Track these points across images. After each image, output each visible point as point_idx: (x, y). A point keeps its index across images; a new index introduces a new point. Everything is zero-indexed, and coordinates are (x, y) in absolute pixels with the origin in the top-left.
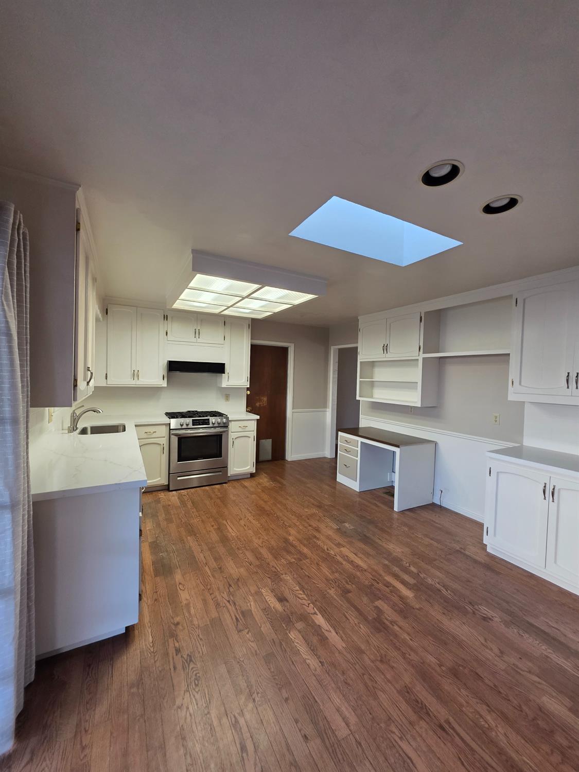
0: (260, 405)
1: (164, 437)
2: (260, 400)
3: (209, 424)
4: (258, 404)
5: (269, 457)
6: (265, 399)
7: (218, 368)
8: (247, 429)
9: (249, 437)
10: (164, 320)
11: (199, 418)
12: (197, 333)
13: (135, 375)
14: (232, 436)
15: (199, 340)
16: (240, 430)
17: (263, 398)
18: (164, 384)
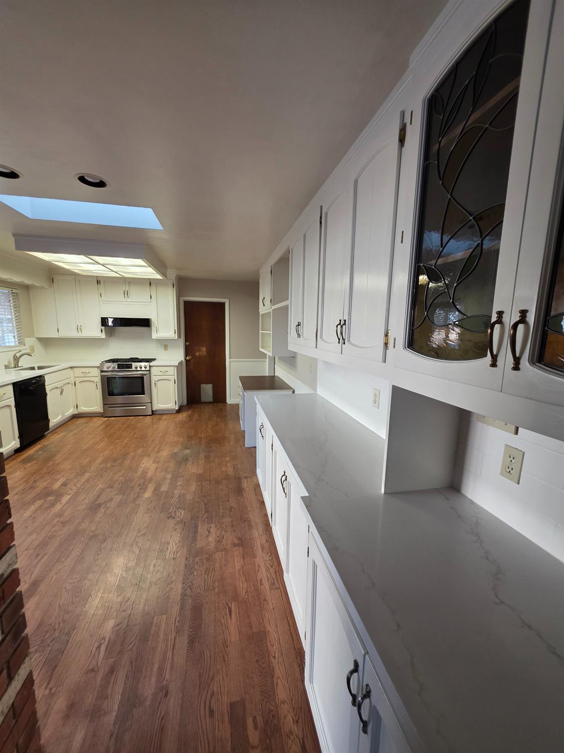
0: (200, 355)
1: (97, 377)
2: (200, 350)
3: (132, 368)
4: (197, 354)
5: (211, 399)
6: (204, 349)
7: (145, 323)
8: (167, 373)
9: (170, 380)
10: (98, 284)
11: (124, 364)
12: (126, 294)
13: (79, 329)
14: (154, 379)
15: (129, 300)
16: (161, 374)
18: (103, 336)
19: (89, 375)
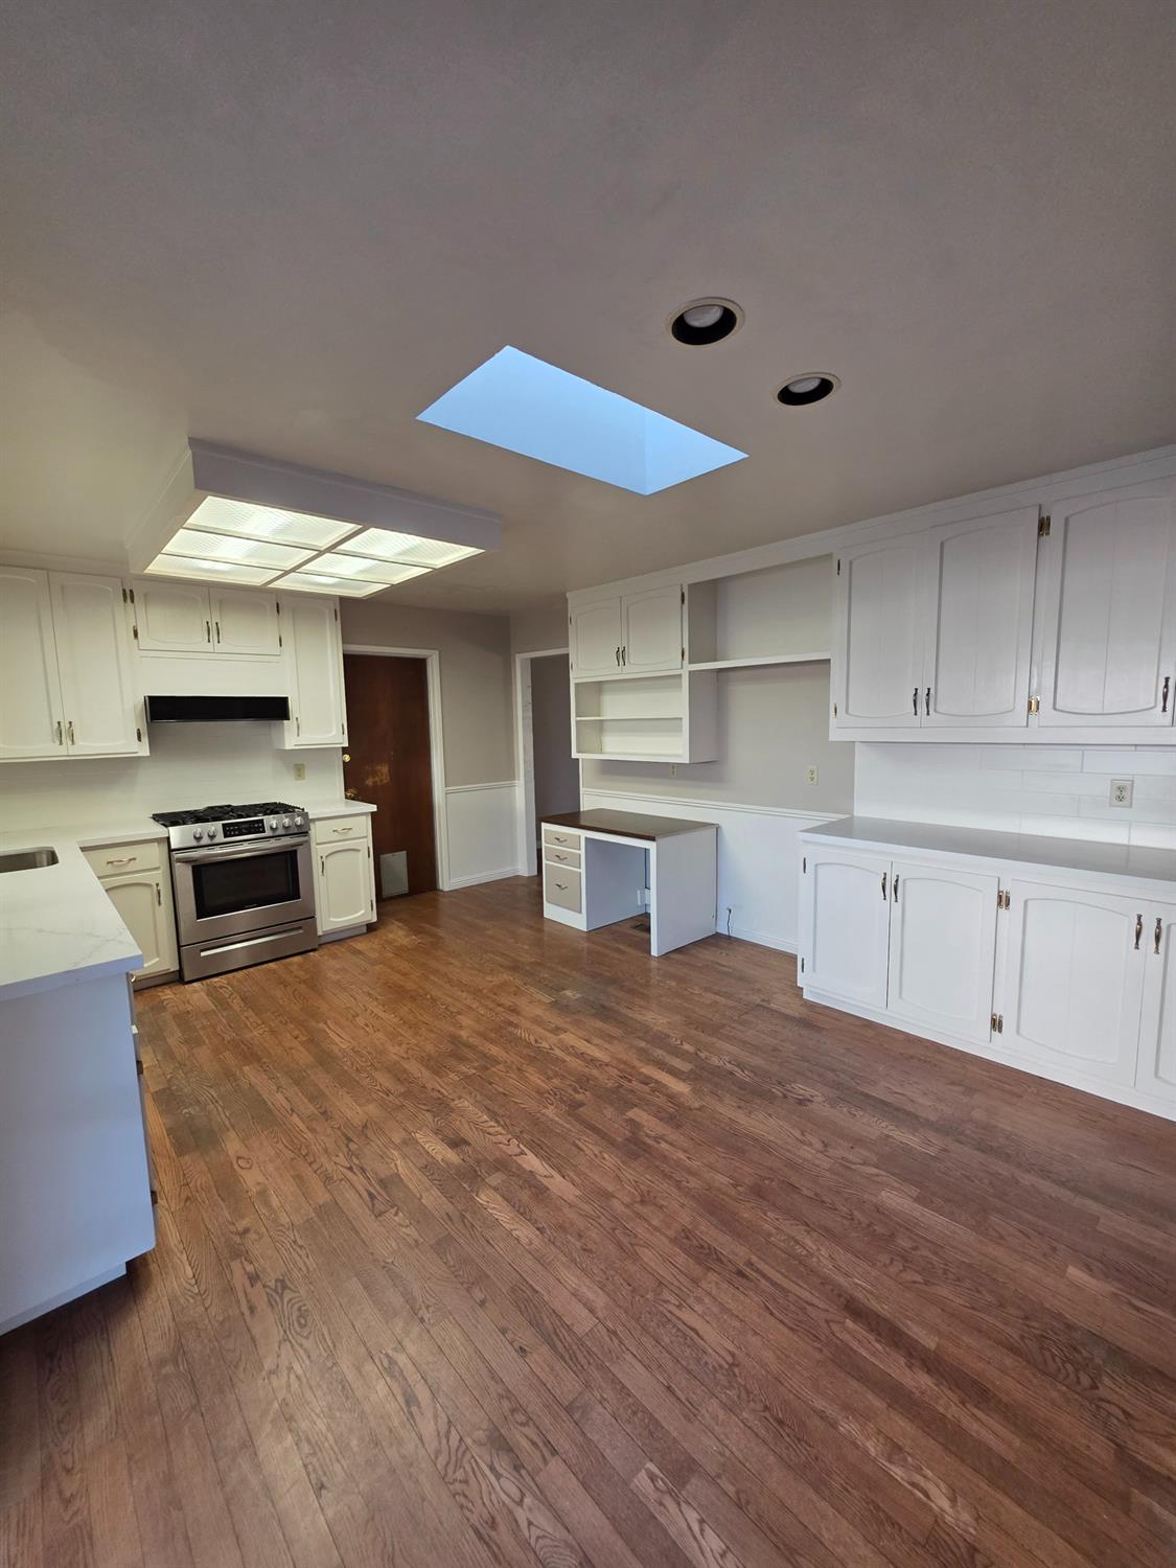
0: (374, 783)
1: (157, 868)
2: (374, 773)
3: (264, 831)
4: (369, 782)
5: (404, 888)
6: (385, 769)
7: (274, 709)
8: (351, 834)
9: (359, 851)
10: (125, 600)
11: (240, 819)
12: (213, 632)
13: (64, 732)
14: (318, 851)
15: (218, 647)
16: (336, 836)
17: (379, 768)
18: (143, 749)
19: (132, 867)
